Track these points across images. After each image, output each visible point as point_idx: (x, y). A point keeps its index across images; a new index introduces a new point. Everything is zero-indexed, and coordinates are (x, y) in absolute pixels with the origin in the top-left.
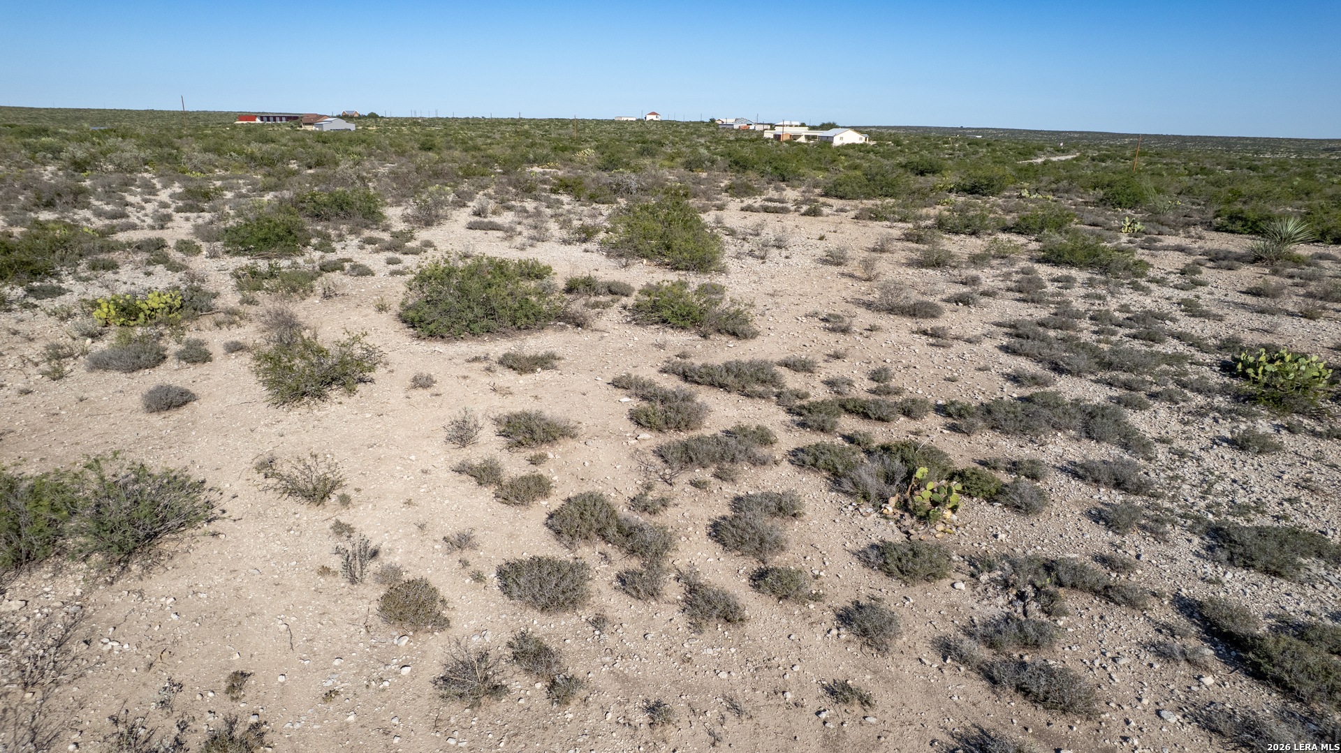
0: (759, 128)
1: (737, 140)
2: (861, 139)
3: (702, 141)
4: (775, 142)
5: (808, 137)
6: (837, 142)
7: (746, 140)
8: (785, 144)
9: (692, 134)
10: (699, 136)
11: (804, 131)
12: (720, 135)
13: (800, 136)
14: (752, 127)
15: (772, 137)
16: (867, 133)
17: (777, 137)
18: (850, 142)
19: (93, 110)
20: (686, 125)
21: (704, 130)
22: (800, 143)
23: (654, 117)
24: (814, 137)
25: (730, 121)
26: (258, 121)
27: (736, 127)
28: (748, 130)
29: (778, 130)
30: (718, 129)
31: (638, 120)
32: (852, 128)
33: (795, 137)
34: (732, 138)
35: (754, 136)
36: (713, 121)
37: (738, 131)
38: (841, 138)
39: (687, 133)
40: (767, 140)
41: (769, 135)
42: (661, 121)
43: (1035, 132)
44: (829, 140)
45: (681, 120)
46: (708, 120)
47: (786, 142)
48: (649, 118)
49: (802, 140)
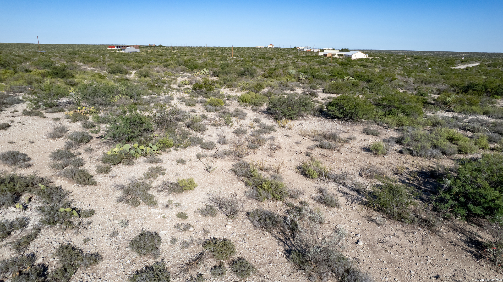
0: (315, 51)
1: (307, 56)
2: (364, 56)
3: (291, 57)
4: (325, 57)
5: (339, 55)
6: (353, 57)
7: (311, 57)
8: (329, 58)
9: (286, 53)
10: (289, 55)
11: (337, 52)
12: (299, 54)
13: (335, 54)
14: (312, 50)
15: (322, 55)
16: (367, 53)
17: (325, 55)
18: (360, 58)
19: (62, 45)
20: (284, 49)
21: (291, 51)
22: (336, 58)
23: (271, 46)
24: (341, 55)
25: (303, 48)
26: (116, 48)
27: (305, 50)
28: (311, 52)
29: (325, 52)
30: (297, 51)
31: (265, 47)
32: (360, 50)
33: (333, 55)
34: (304, 55)
35: (314, 55)
36: (295, 48)
37: (306, 52)
38: (355, 56)
39: (284, 53)
40: (321, 56)
41: (321, 54)
42: (274, 48)
43: (424, 52)
44: (349, 57)
45: (282, 47)
46: (293, 47)
47: (330, 57)
48: (269, 46)
49: (336, 56)
